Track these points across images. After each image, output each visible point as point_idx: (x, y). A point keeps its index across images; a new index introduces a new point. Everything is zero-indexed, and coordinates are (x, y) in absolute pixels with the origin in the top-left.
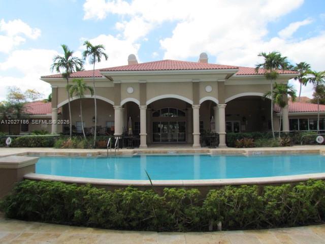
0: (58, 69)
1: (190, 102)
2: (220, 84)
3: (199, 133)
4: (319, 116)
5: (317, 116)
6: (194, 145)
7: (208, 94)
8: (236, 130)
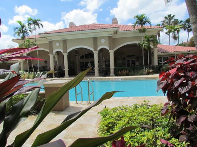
0: (19, 35)
1: (92, 49)
2: (110, 38)
3: (98, 68)
4: (175, 55)
5: (174, 54)
6: (95, 75)
7: (103, 44)
8: (133, 65)
